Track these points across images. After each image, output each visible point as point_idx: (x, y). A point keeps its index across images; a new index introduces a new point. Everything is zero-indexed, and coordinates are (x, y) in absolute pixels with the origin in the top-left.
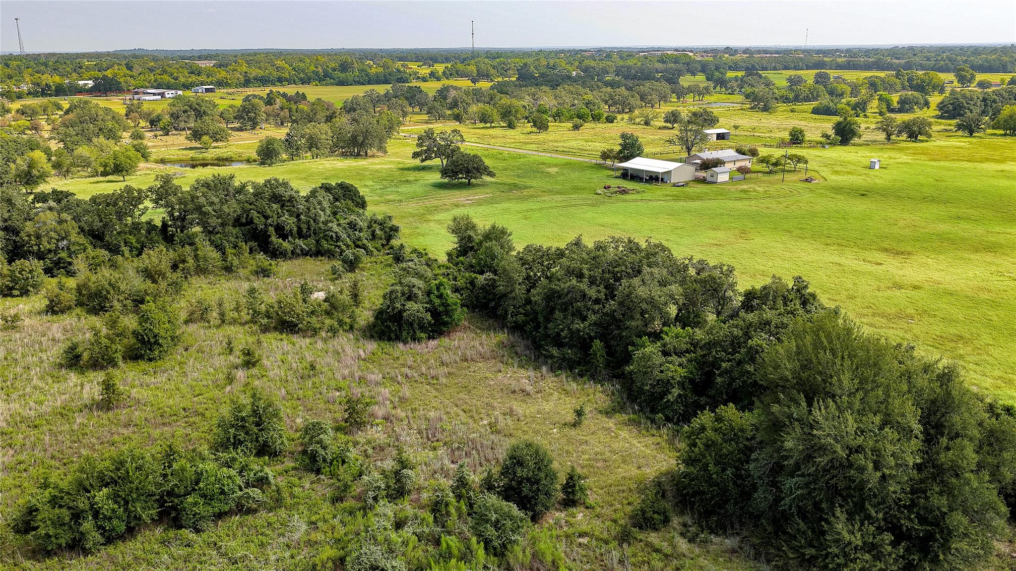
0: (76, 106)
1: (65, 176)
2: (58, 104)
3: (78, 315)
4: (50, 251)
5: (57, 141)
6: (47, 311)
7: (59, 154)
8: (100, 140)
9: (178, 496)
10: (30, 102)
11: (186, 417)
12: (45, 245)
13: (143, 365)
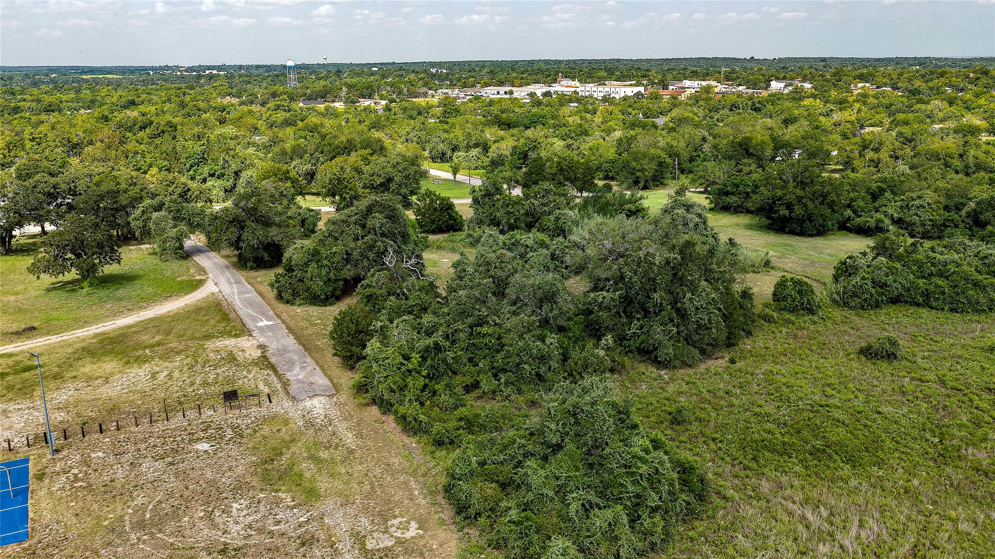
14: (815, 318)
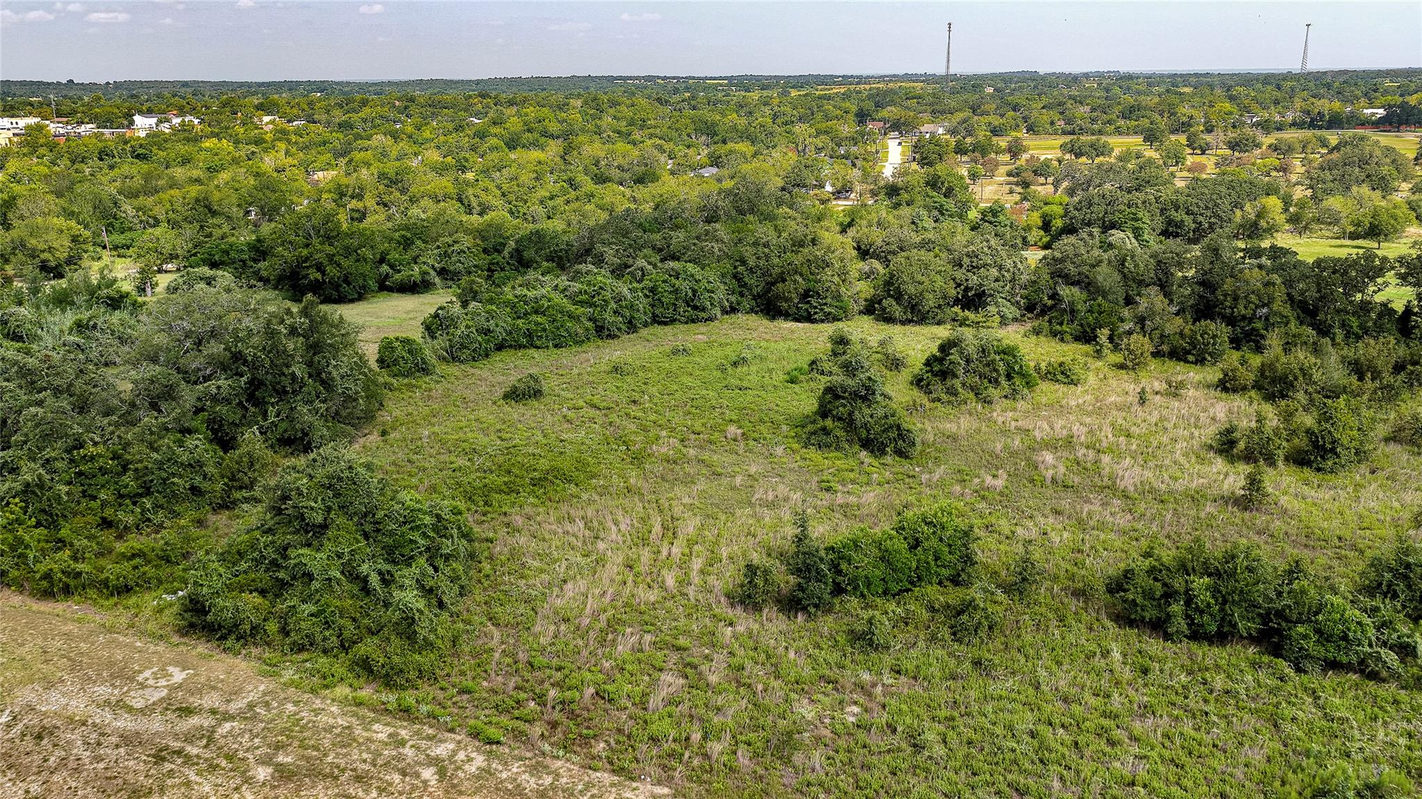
0: (1346, 142)
1: (1300, 233)
2: (1325, 139)
3: (1250, 397)
4: (1244, 317)
5: (1304, 188)
6: (1218, 386)
7: (1302, 205)
8: (1361, 191)
9: (1288, 621)
10: (1291, 135)
11: (1339, 547)
12: (1241, 309)
13: (1307, 472)
14: (435, 377)
